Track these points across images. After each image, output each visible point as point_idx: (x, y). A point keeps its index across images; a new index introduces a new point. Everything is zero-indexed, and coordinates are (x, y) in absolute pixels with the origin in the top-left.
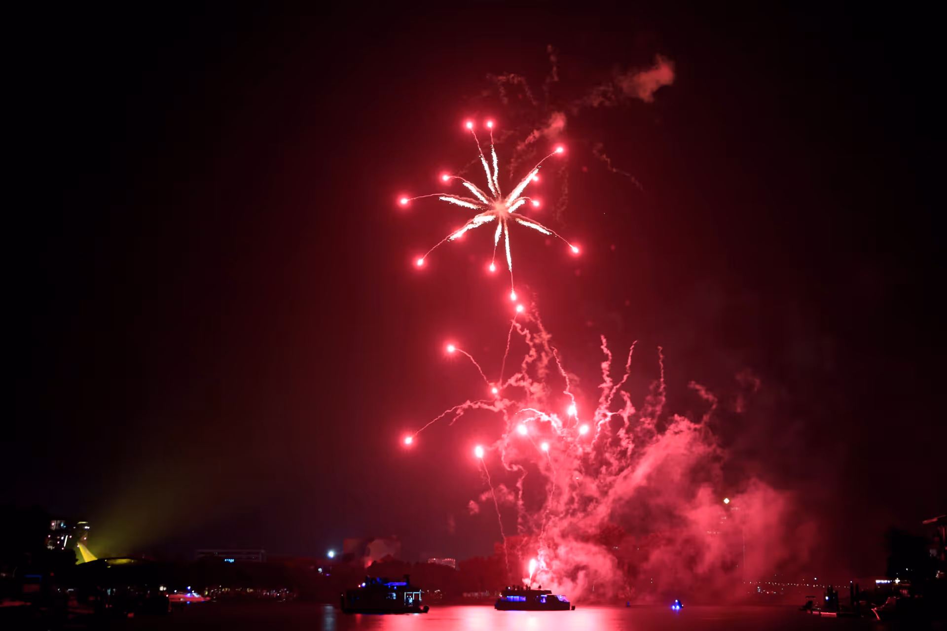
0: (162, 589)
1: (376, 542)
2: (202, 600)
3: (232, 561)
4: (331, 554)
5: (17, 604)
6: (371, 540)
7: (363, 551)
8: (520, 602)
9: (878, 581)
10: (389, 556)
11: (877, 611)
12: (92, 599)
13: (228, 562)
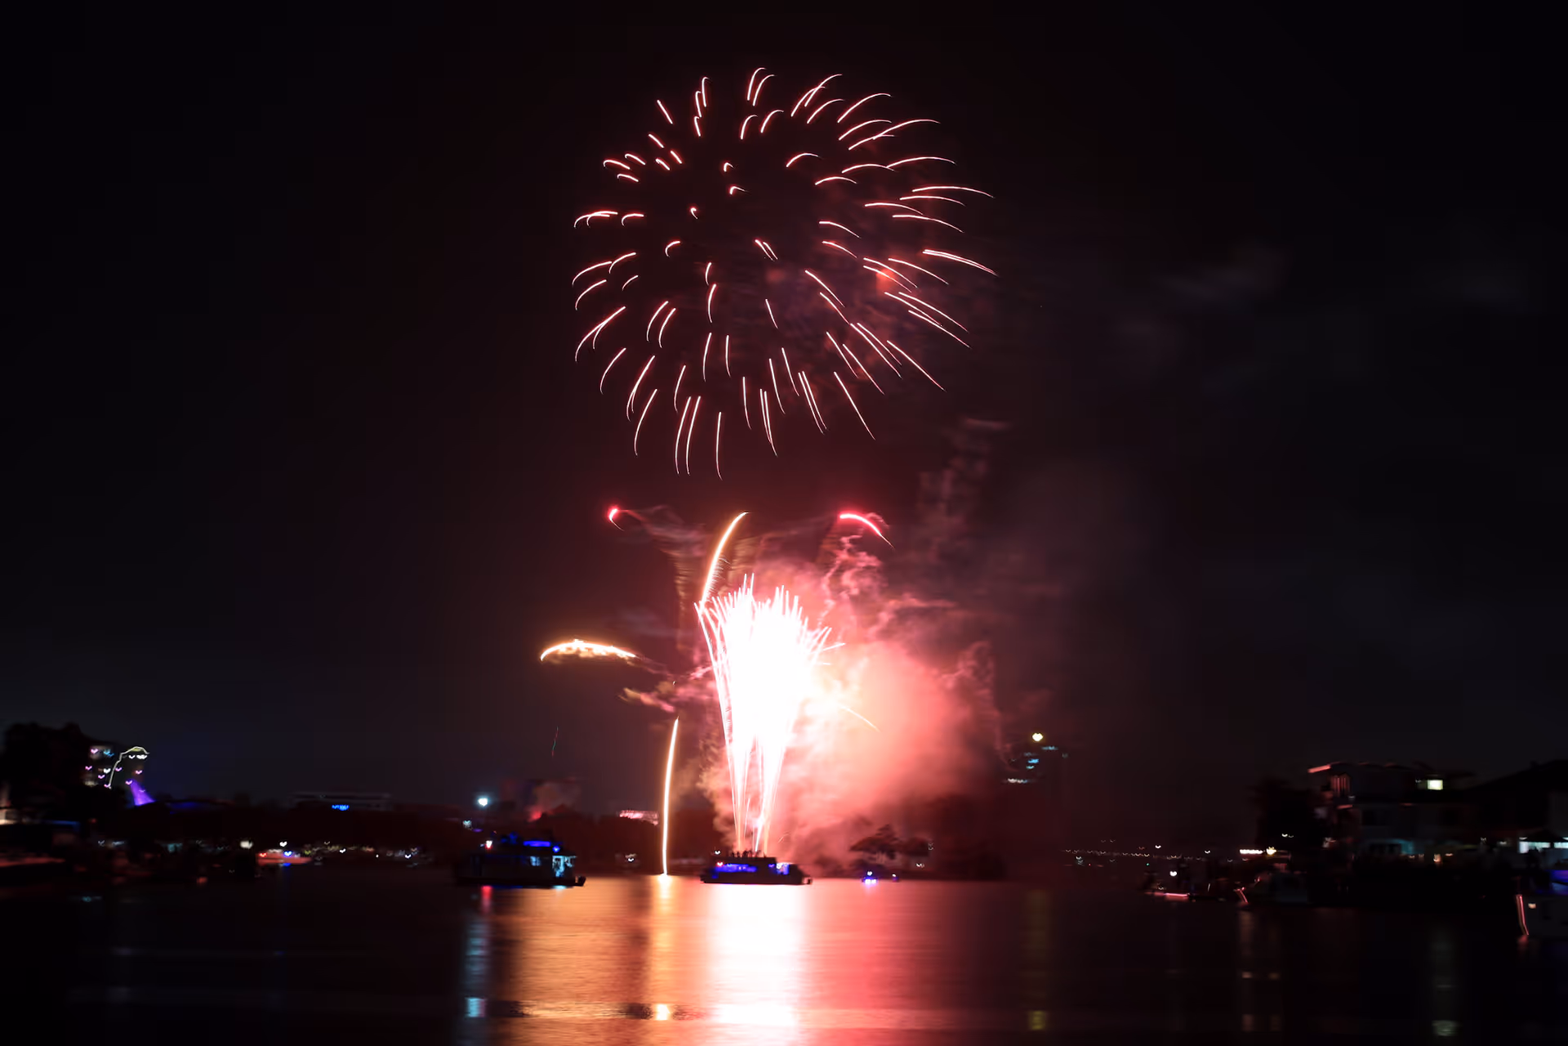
0: (246, 845)
1: (547, 785)
2: (304, 860)
3: (343, 808)
4: (483, 802)
5: (43, 860)
6: (539, 782)
7: (529, 800)
8: (737, 872)
9: (1243, 852)
10: (562, 806)
11: (1243, 892)
12: (148, 856)
13: (338, 810)
